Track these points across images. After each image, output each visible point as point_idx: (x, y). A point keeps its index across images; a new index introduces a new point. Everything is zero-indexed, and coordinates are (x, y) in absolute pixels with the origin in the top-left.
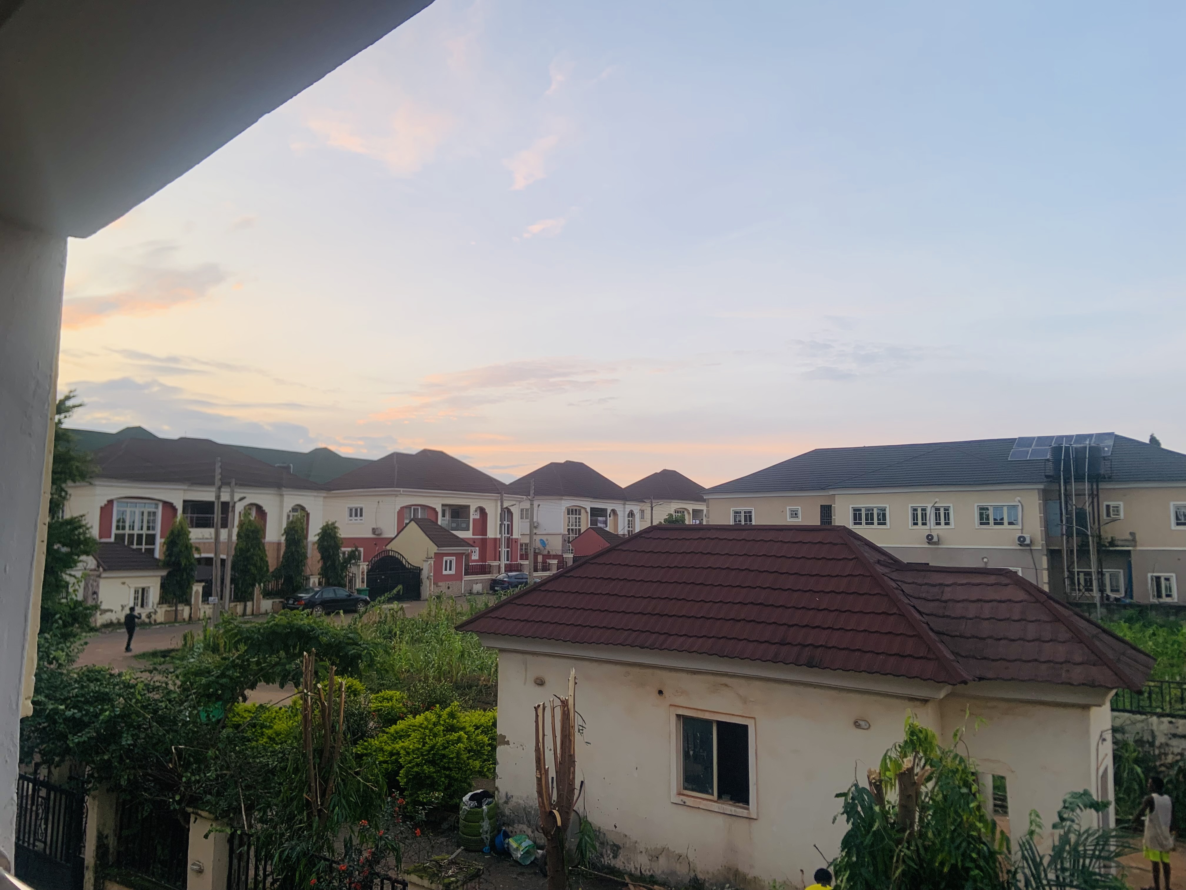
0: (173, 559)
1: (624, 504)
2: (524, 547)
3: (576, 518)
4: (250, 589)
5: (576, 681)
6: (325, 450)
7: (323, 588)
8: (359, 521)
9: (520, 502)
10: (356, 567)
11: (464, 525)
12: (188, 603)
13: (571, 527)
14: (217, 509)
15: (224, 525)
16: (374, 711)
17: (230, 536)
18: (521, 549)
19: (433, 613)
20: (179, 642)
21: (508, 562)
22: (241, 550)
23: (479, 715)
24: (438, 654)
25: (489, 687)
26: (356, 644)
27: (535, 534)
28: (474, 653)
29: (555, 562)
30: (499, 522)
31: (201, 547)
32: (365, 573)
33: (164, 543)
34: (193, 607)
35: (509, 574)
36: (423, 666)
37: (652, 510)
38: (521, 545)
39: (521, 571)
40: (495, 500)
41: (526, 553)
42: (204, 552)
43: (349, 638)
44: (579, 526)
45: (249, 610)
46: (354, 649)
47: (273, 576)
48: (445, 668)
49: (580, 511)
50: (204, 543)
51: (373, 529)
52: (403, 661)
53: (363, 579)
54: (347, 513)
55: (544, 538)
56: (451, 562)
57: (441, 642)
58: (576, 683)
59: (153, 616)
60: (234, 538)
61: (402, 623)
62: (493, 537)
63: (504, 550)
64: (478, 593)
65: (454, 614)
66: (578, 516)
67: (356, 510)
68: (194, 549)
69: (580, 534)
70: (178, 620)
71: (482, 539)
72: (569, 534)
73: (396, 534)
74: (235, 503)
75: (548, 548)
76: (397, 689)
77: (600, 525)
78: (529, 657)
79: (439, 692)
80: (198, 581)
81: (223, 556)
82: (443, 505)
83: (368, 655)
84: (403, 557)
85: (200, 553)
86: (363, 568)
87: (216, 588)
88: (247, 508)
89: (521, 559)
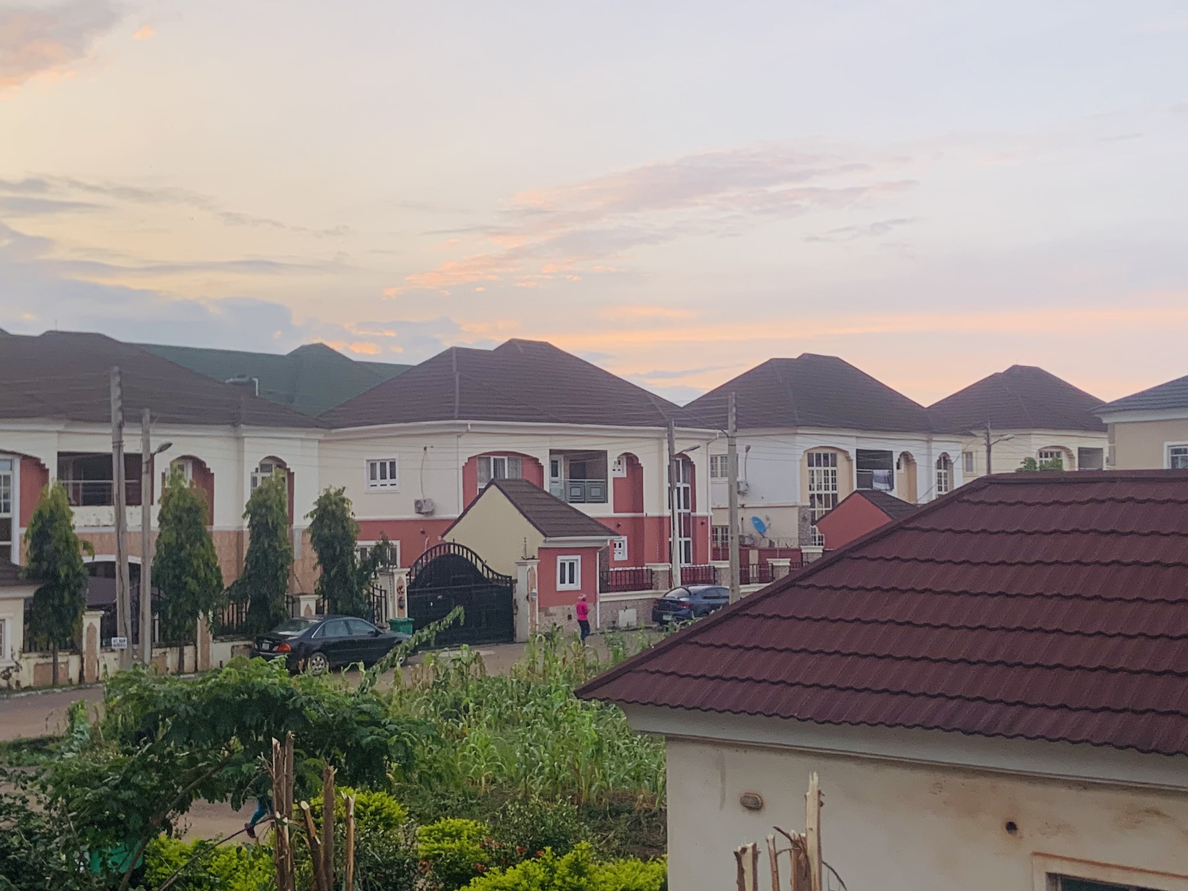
0: (45, 565)
1: (928, 441)
2: (720, 534)
3: (826, 473)
4: (189, 622)
5: (822, 799)
6: (322, 348)
7: (326, 619)
8: (389, 487)
9: (709, 442)
10: (387, 578)
11: (596, 492)
12: (75, 649)
13: (816, 492)
14: (118, 467)
15: (134, 499)
16: (426, 858)
17: (146, 520)
18: (715, 539)
19: (539, 668)
20: (61, 723)
21: (688, 565)
22: (167, 545)
23: (634, 869)
24: (550, 748)
25: (655, 815)
26: (377, 724)
27: (743, 506)
28: (622, 746)
29: (785, 562)
30: (667, 485)
31: (96, 543)
32: (405, 589)
33: (26, 535)
34: (84, 656)
35: (691, 588)
36: (522, 772)
37: (989, 451)
38: (715, 530)
39: (715, 582)
40: (659, 438)
41: (725, 545)
42: (101, 553)
43: (362, 712)
44: (834, 488)
45: (188, 663)
46: (372, 733)
47: (230, 597)
48: (566, 775)
49: (834, 456)
50: (102, 535)
51: (417, 502)
52: (482, 760)
53: (400, 600)
54: (366, 473)
55: (761, 515)
56: (572, 565)
57: (555, 723)
58: (821, 804)
59: (14, 674)
60: (155, 523)
61: (479, 687)
62: (656, 514)
63: (678, 541)
64: (629, 629)
65: (582, 668)
66: (830, 469)
67: (383, 465)
68: (81, 547)
69: (835, 505)
70: (60, 683)
71: (634, 518)
72: (813, 506)
73: (461, 511)
74: (152, 456)
75: (768, 534)
76: (472, 817)
77: (877, 486)
78: (727, 753)
79: (550, 822)
80: (92, 608)
81: (136, 560)
82: (552, 452)
83: (399, 746)
84: (477, 557)
85: (92, 554)
86: (400, 579)
87: (124, 619)
88: (175, 465)
89: (713, 559)
